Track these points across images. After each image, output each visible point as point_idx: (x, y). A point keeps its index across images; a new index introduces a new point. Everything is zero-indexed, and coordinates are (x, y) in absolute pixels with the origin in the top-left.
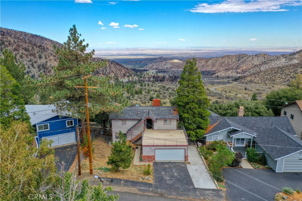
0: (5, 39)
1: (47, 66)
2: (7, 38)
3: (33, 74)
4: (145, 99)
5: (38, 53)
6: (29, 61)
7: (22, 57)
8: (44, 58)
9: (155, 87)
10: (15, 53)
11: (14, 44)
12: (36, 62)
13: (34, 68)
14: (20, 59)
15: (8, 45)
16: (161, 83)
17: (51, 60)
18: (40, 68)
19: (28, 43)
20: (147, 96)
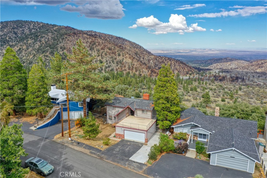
0: (96, 41)
1: (123, 62)
2: (98, 40)
3: (112, 68)
4: (197, 96)
5: (118, 51)
6: (111, 58)
7: (106, 54)
8: (121, 56)
9: (212, 85)
10: (101, 51)
11: (102, 44)
12: (115, 59)
13: (114, 63)
14: (105, 56)
15: (98, 45)
16: (220, 83)
17: (127, 58)
18: (118, 63)
19: (111, 44)
20: (200, 94)
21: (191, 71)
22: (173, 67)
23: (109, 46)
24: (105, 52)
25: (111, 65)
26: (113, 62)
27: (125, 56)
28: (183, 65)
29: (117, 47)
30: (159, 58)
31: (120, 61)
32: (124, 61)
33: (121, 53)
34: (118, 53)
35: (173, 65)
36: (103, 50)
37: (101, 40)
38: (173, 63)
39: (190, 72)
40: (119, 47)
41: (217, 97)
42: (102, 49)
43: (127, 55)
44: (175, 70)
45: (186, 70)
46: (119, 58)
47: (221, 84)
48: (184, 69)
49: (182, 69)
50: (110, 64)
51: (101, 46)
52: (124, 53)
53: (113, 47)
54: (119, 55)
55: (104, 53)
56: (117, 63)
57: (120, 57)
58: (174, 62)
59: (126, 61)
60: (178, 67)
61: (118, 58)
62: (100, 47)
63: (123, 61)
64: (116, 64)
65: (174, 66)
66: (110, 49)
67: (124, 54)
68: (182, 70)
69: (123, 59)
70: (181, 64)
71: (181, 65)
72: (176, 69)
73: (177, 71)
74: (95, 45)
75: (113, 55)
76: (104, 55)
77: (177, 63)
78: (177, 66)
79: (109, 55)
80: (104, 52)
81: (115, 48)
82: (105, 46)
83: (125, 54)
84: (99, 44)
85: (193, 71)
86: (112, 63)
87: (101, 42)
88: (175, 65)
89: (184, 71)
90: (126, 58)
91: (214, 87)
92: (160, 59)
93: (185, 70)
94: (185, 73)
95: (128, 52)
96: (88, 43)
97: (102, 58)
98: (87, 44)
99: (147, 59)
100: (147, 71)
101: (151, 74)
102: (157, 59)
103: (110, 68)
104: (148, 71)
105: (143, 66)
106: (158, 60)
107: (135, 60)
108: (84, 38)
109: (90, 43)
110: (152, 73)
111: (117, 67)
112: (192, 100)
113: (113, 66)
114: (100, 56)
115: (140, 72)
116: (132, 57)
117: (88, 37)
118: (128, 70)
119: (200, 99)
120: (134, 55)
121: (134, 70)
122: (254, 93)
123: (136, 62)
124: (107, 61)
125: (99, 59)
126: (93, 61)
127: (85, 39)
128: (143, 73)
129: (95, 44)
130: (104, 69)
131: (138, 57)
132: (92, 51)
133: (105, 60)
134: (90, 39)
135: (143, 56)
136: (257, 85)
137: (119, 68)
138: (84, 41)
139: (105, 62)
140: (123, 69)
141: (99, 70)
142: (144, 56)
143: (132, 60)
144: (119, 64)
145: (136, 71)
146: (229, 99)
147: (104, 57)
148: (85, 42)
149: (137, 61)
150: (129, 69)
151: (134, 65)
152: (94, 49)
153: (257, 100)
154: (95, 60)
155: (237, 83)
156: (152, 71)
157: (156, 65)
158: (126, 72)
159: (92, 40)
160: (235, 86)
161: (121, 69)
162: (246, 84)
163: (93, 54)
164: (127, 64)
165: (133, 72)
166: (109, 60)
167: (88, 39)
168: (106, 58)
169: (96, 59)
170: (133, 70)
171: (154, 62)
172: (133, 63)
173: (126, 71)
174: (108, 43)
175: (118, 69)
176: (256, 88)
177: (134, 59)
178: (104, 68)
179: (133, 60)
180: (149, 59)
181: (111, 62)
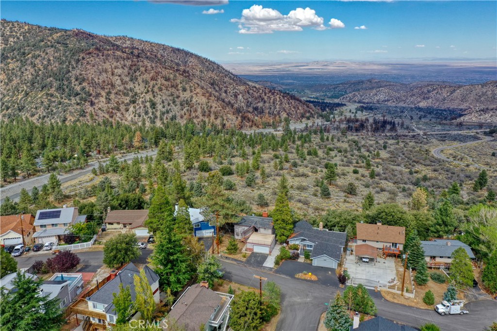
0: (141, 63)
2: (143, 62)
3: (174, 113)
4: (318, 166)
5: (181, 83)
6: (169, 96)
7: (160, 90)
8: (188, 91)
9: (343, 142)
10: (152, 83)
11: (151, 70)
12: (178, 97)
13: (176, 106)
14: (159, 93)
15: (144, 71)
16: (355, 134)
17: (198, 95)
18: (183, 105)
19: (168, 69)
20: (323, 160)
21: (309, 112)
22: (277, 107)
23: (165, 72)
24: (159, 86)
25: (170, 109)
26: (174, 102)
27: (195, 92)
28: (295, 103)
29: (180, 74)
30: (253, 90)
31: (187, 100)
32: (194, 100)
33: (187, 87)
34: (181, 87)
35: (277, 102)
36: (155, 82)
37: (148, 63)
38: (278, 99)
39: (308, 115)
40: (182, 75)
41: (348, 166)
42: (152, 79)
43: (198, 90)
44: (282, 112)
45: (301, 110)
46: (183, 94)
47: (356, 138)
48: (297, 109)
49: (293, 109)
50: (169, 107)
51: (149, 73)
52: (192, 85)
53: (172, 75)
54: (184, 90)
55: (156, 87)
56: (181, 105)
57: (185, 93)
58: (280, 98)
59: (197, 101)
60: (287, 106)
61: (181, 95)
62: (148, 75)
63: (191, 101)
64: (179, 107)
65: (280, 105)
66: (167, 79)
67: (193, 88)
68: (293, 111)
69: (192, 97)
70: (291, 101)
71: (291, 103)
72: (284, 109)
73: (286, 113)
74: (139, 72)
75: (173, 90)
76: (158, 91)
77: (285, 98)
78: (286, 104)
79: (167, 90)
80: (156, 84)
81: (175, 76)
82: (157, 73)
83: (195, 88)
84: (146, 70)
85: (313, 112)
86: (173, 105)
87: (149, 65)
88: (281, 103)
89: (296, 112)
90: (196, 94)
91: (345, 146)
92: (255, 92)
93: (298, 111)
94: (299, 117)
95: (199, 82)
96: (125, 68)
97: (154, 96)
98: (124, 71)
99: (232, 92)
100: (234, 118)
101: (241, 123)
102: (250, 91)
103: (170, 115)
104: (237, 118)
105: (228, 109)
106: (252, 93)
107: (212, 98)
108: (117, 58)
109: (130, 69)
110: (244, 121)
111: (183, 112)
112: (310, 174)
113: (174, 111)
114: (151, 93)
115: (223, 120)
116: (208, 92)
117: (125, 57)
118: (201, 118)
119: (322, 172)
120: (211, 88)
121: (213, 117)
122: (404, 154)
123: (215, 102)
124: (163, 102)
125: (148, 98)
126: (137, 102)
127: (118, 61)
128: (228, 122)
129: (138, 69)
130: (159, 117)
131: (216, 91)
132: (134, 83)
133: (159, 99)
134: (128, 61)
135: (225, 87)
136: (414, 136)
137: (185, 114)
138: (118, 63)
139: (160, 104)
140: (193, 115)
141: (151, 118)
142: (227, 87)
143: (208, 99)
144: (186, 105)
145: (216, 119)
146: (364, 168)
147: (157, 95)
148: (120, 66)
149: (216, 99)
150: (203, 116)
151: (211, 107)
152: (137, 79)
153: (406, 168)
154: (141, 100)
155: (382, 134)
156: (244, 118)
157: (249, 104)
158: (198, 120)
159: (132, 61)
160: (377, 142)
161: (190, 115)
162: (397, 135)
163: (136, 88)
164: (199, 107)
165: (211, 121)
166: (166, 99)
167: (125, 61)
168: (160, 97)
169: (142, 98)
170: (210, 116)
171: (245, 98)
172: (209, 104)
173: (198, 118)
174: (163, 67)
175: (183, 115)
176: (410, 143)
177: (210, 96)
178: (158, 114)
179: (210, 98)
180: (236, 92)
181: (171, 102)
